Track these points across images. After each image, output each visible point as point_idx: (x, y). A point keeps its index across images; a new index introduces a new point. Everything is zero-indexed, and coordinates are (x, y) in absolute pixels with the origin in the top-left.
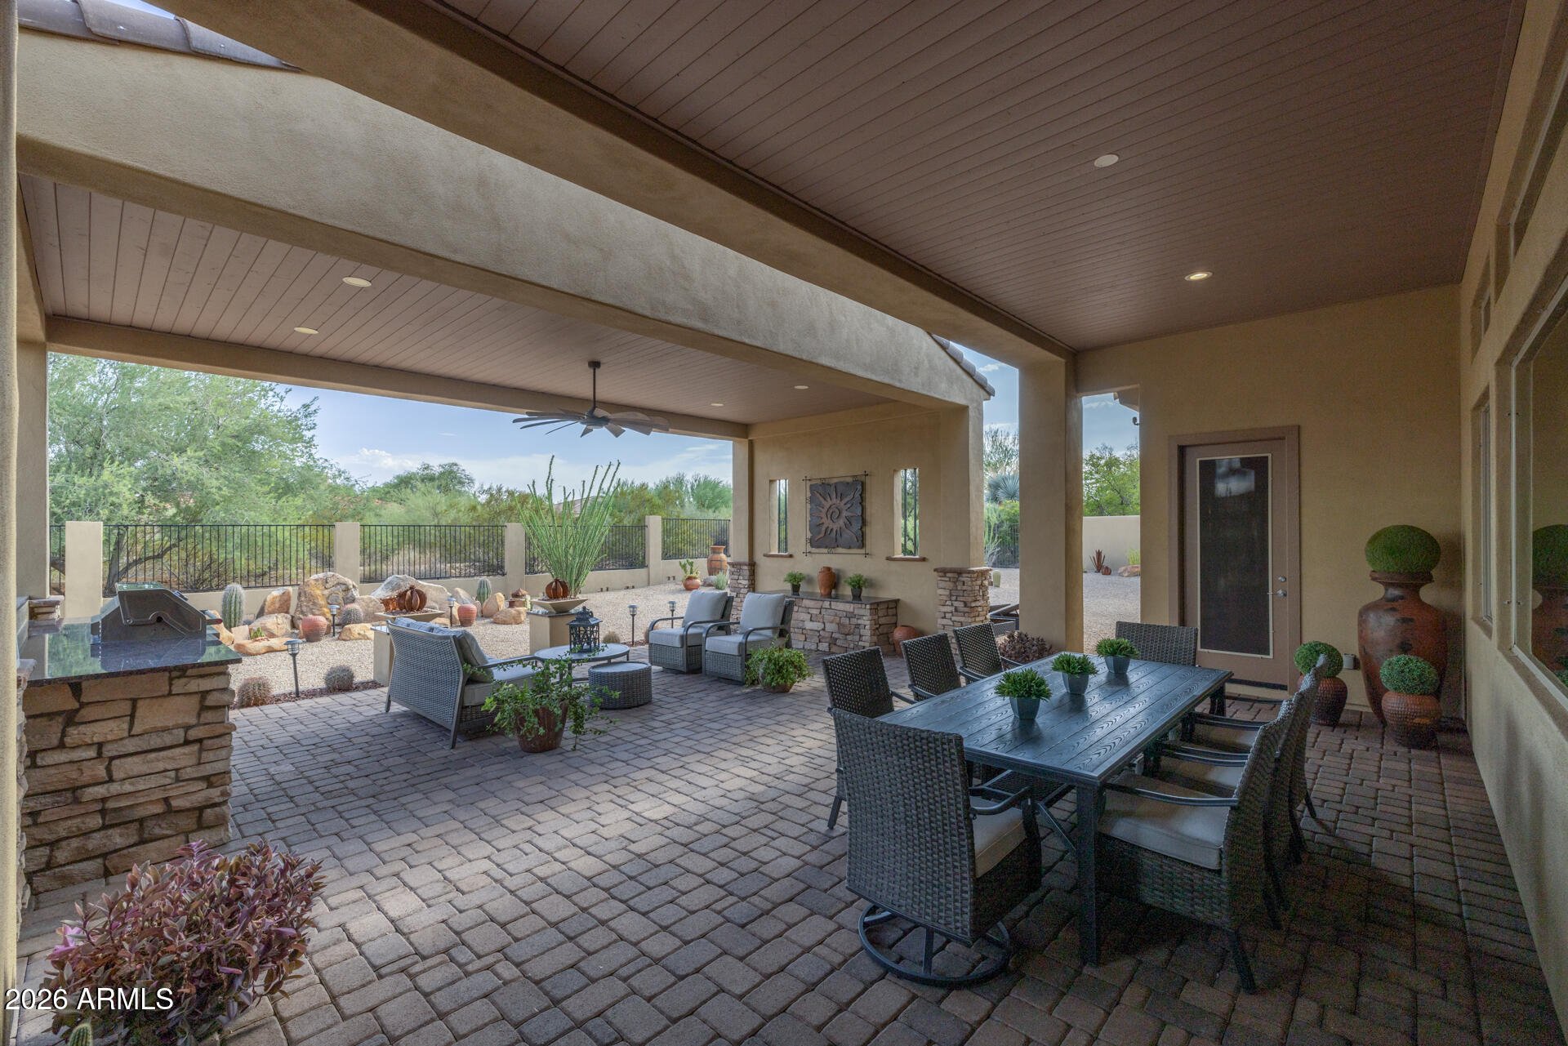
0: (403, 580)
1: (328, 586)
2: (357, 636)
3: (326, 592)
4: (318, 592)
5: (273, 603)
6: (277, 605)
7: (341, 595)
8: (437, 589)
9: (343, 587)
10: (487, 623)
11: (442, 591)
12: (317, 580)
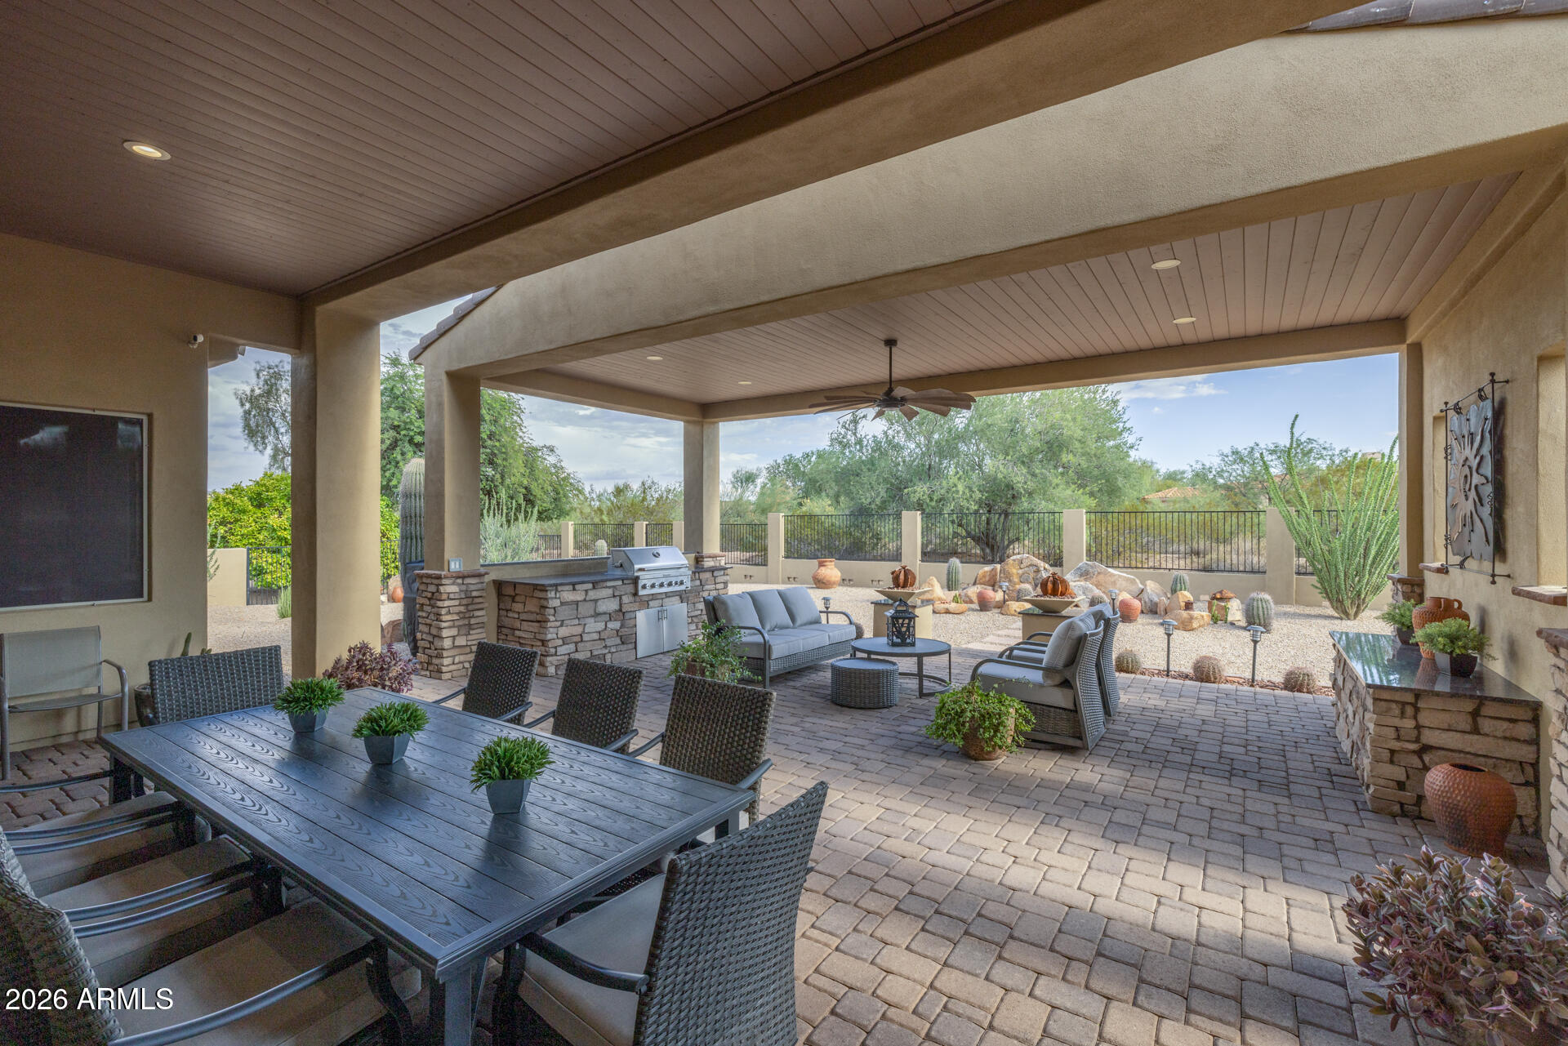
0: (1092, 567)
1: (1022, 566)
2: (1013, 612)
3: (1020, 572)
4: (1014, 571)
5: (984, 576)
6: (987, 579)
7: (1032, 575)
8: (1128, 579)
9: (1035, 568)
10: (1149, 624)
11: (1133, 582)
12: (1014, 560)
